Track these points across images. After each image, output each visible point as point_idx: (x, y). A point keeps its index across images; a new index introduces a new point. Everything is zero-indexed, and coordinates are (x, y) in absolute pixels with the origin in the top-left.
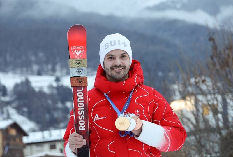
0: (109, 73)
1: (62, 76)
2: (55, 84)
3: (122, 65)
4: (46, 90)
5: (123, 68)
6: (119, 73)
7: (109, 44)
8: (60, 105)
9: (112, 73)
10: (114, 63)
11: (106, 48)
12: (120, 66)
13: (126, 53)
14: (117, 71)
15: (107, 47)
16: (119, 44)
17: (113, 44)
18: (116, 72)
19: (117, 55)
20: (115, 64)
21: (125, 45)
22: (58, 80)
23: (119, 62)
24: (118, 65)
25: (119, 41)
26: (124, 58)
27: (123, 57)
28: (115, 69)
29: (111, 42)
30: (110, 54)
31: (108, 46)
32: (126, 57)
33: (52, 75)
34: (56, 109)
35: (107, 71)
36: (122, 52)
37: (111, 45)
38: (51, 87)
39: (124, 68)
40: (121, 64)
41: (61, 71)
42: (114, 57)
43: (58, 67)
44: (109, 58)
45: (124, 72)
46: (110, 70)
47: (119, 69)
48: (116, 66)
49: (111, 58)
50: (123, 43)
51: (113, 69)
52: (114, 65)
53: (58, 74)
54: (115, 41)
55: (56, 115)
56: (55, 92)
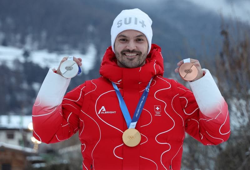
0: (120, 58)
1: (32, 50)
2: (22, 59)
3: (137, 50)
4: (10, 65)
5: (137, 54)
6: (131, 60)
7: (123, 22)
8: (25, 86)
9: (122, 60)
10: (126, 47)
11: (118, 27)
12: (133, 51)
13: (143, 35)
14: (130, 58)
15: (119, 25)
16: (136, 23)
17: (128, 22)
18: (128, 58)
19: (132, 37)
20: (128, 48)
21: (143, 25)
22: (26, 54)
23: (132, 45)
24: (131, 49)
25: (136, 19)
26: (140, 42)
27: (140, 40)
28: (128, 54)
29: (126, 19)
30: (123, 34)
31: (121, 24)
32: (143, 40)
33: (20, 48)
34: (20, 90)
35: (117, 56)
36: (139, 34)
37: (126, 23)
38: (16, 62)
39: (139, 54)
40: (135, 48)
41: (32, 44)
42: (128, 39)
43: (29, 39)
44: (121, 40)
45: (139, 59)
46: (120, 55)
47: (132, 55)
48: (129, 51)
49: (124, 40)
50: (140, 22)
51: (124, 54)
52: (126, 49)
53: (28, 47)
54: (130, 19)
55: (20, 97)
56: (21, 68)
